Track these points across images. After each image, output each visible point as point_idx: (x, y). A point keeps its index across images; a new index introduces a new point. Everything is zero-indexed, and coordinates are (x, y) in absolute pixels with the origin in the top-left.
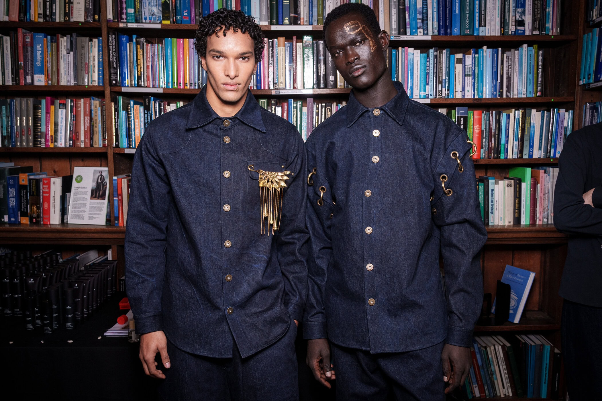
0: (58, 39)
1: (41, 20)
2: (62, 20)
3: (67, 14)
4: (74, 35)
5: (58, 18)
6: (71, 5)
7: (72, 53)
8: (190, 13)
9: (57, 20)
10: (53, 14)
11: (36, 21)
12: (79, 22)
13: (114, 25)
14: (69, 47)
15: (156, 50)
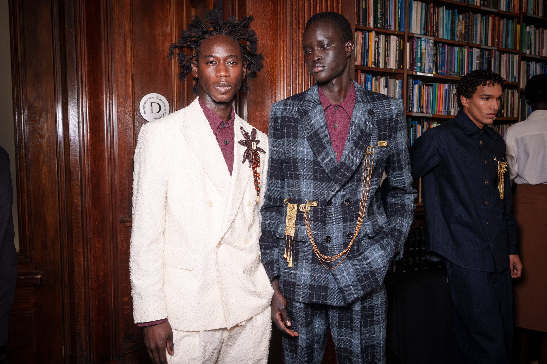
0: (380, 79)
1: (373, 66)
2: (383, 67)
3: (386, 63)
4: (389, 77)
5: (382, 66)
6: (388, 58)
7: (386, 89)
8: (444, 68)
9: (381, 67)
10: (379, 62)
11: (370, 66)
12: (392, 69)
13: (410, 73)
14: (385, 85)
15: (430, 89)
